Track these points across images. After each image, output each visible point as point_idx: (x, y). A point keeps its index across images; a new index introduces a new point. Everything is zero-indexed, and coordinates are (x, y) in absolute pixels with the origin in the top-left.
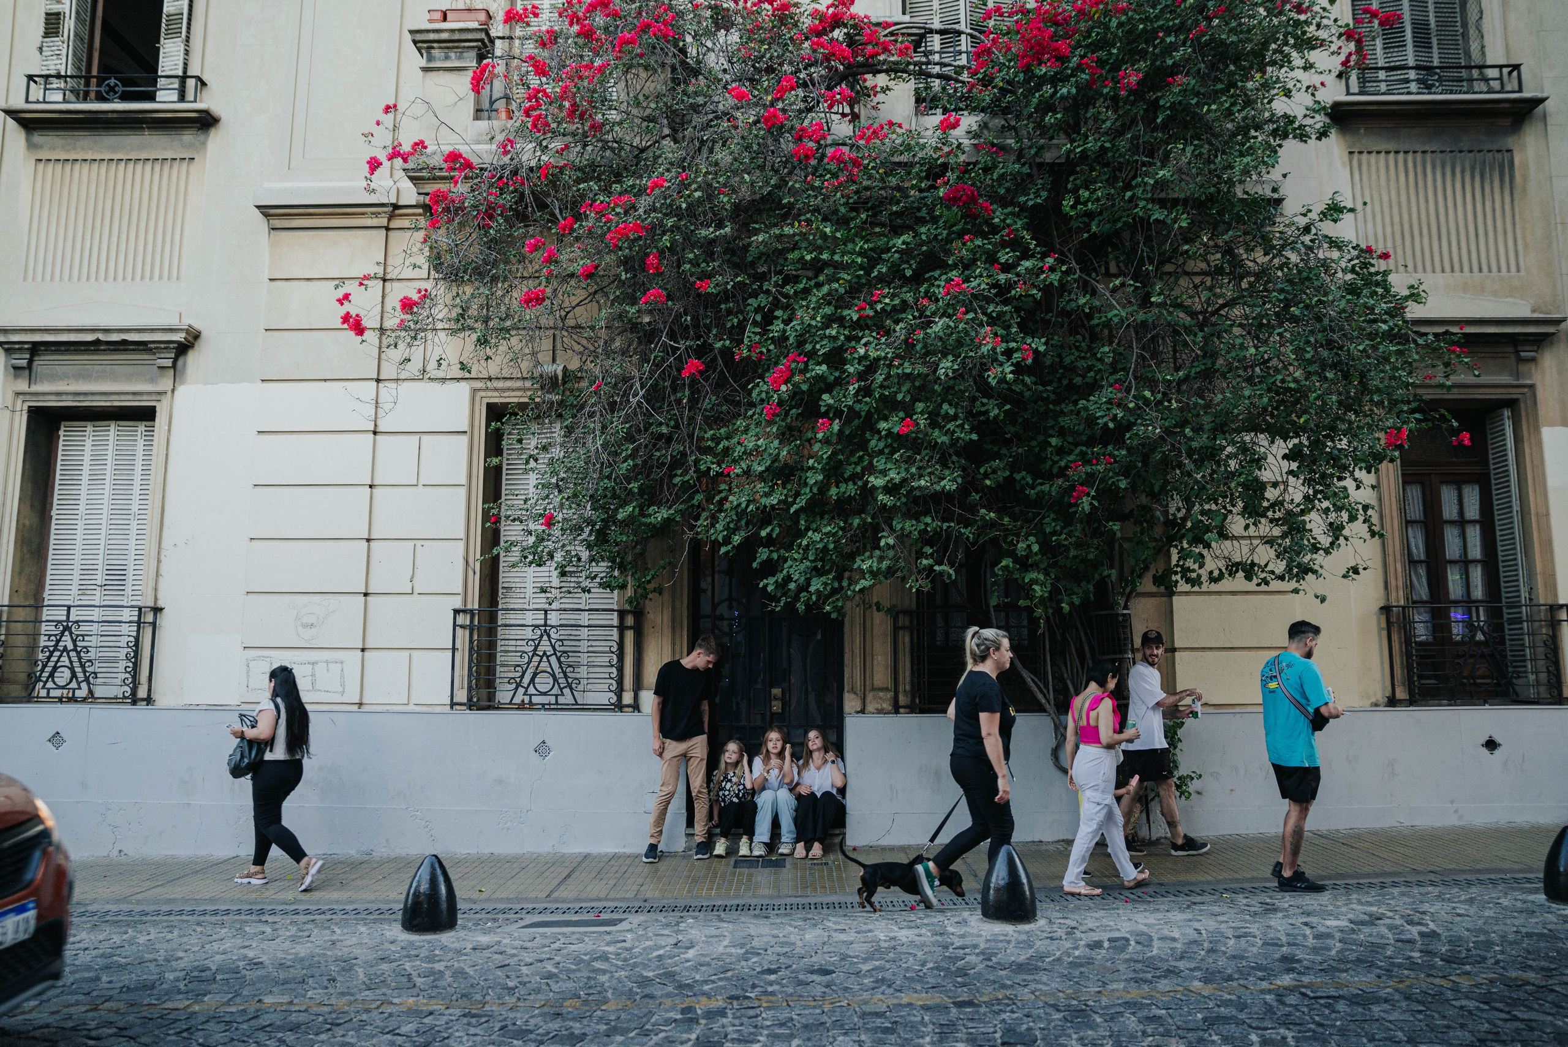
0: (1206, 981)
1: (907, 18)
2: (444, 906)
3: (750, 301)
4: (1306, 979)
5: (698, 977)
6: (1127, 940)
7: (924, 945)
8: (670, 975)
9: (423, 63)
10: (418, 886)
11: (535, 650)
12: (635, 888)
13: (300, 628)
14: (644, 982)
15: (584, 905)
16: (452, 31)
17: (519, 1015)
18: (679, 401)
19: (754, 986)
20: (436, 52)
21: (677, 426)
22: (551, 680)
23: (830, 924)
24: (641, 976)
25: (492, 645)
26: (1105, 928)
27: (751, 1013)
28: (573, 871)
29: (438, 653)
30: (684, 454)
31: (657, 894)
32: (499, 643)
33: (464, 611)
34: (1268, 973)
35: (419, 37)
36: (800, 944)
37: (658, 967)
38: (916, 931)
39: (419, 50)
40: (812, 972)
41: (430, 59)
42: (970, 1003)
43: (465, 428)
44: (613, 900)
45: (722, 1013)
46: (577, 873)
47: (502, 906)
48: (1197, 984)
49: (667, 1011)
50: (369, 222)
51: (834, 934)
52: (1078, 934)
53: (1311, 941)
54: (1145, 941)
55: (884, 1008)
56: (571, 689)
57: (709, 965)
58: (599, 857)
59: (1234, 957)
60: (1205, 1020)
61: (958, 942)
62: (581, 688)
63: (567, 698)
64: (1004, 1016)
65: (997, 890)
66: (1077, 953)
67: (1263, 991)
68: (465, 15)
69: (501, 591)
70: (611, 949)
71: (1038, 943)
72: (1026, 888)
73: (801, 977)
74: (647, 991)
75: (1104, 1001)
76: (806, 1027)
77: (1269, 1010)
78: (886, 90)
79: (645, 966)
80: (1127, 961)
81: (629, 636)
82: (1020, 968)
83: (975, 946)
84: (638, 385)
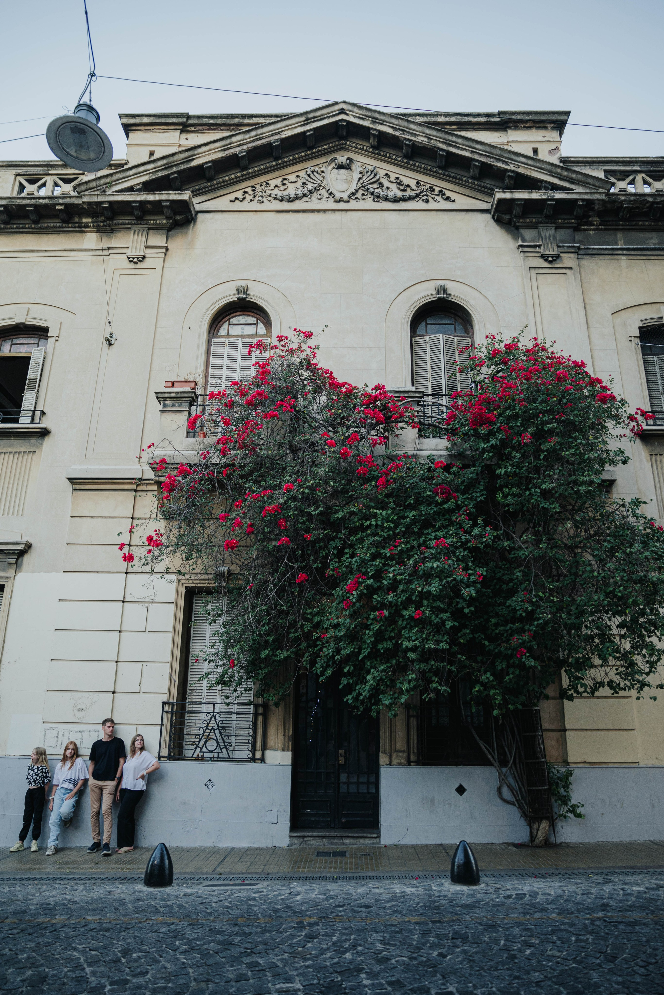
0: (559, 914)
1: (413, 389)
2: (167, 872)
3: (331, 543)
4: (609, 914)
5: (303, 908)
6: (525, 894)
7: (419, 895)
8: (289, 907)
9: (161, 408)
10: (154, 861)
11: (207, 726)
12: (262, 867)
13: (75, 711)
14: (276, 911)
15: (234, 876)
16: (177, 393)
17: (217, 924)
18: (293, 593)
19: (332, 912)
20: (168, 403)
21: (292, 606)
22: (215, 744)
23: (371, 885)
24: (274, 907)
25: (182, 723)
26: (515, 889)
27: (331, 924)
28: (225, 857)
29: (153, 727)
30: (295, 621)
31: (275, 871)
32: (186, 721)
33: (169, 703)
34: (590, 910)
35: (160, 395)
36: (354, 894)
37: (282, 904)
38: (416, 889)
39: (159, 401)
40: (361, 907)
41: (165, 406)
42: (439, 922)
43: (173, 600)
44: (250, 873)
45: (317, 924)
46: (228, 859)
47: (189, 876)
48: (554, 915)
49: (290, 923)
50: (126, 487)
51: (372, 890)
52: (501, 891)
53: (621, 897)
54: (534, 894)
55: (396, 923)
56: (227, 749)
57: (308, 903)
58: (240, 849)
59: (578, 903)
60: (552, 930)
61: (437, 894)
62: (231, 748)
63: (224, 755)
64: (455, 927)
65: (458, 866)
66: (497, 900)
67: (585, 919)
68: (184, 384)
69: (188, 691)
70: (256, 895)
71: (479, 895)
72: (474, 866)
73: (355, 909)
74: (278, 914)
75: (506, 921)
76: (358, 930)
77: (585, 926)
78: (402, 428)
79: (276, 903)
80: (521, 904)
81: (260, 719)
82: (466, 906)
83: (445, 896)
84: (272, 586)
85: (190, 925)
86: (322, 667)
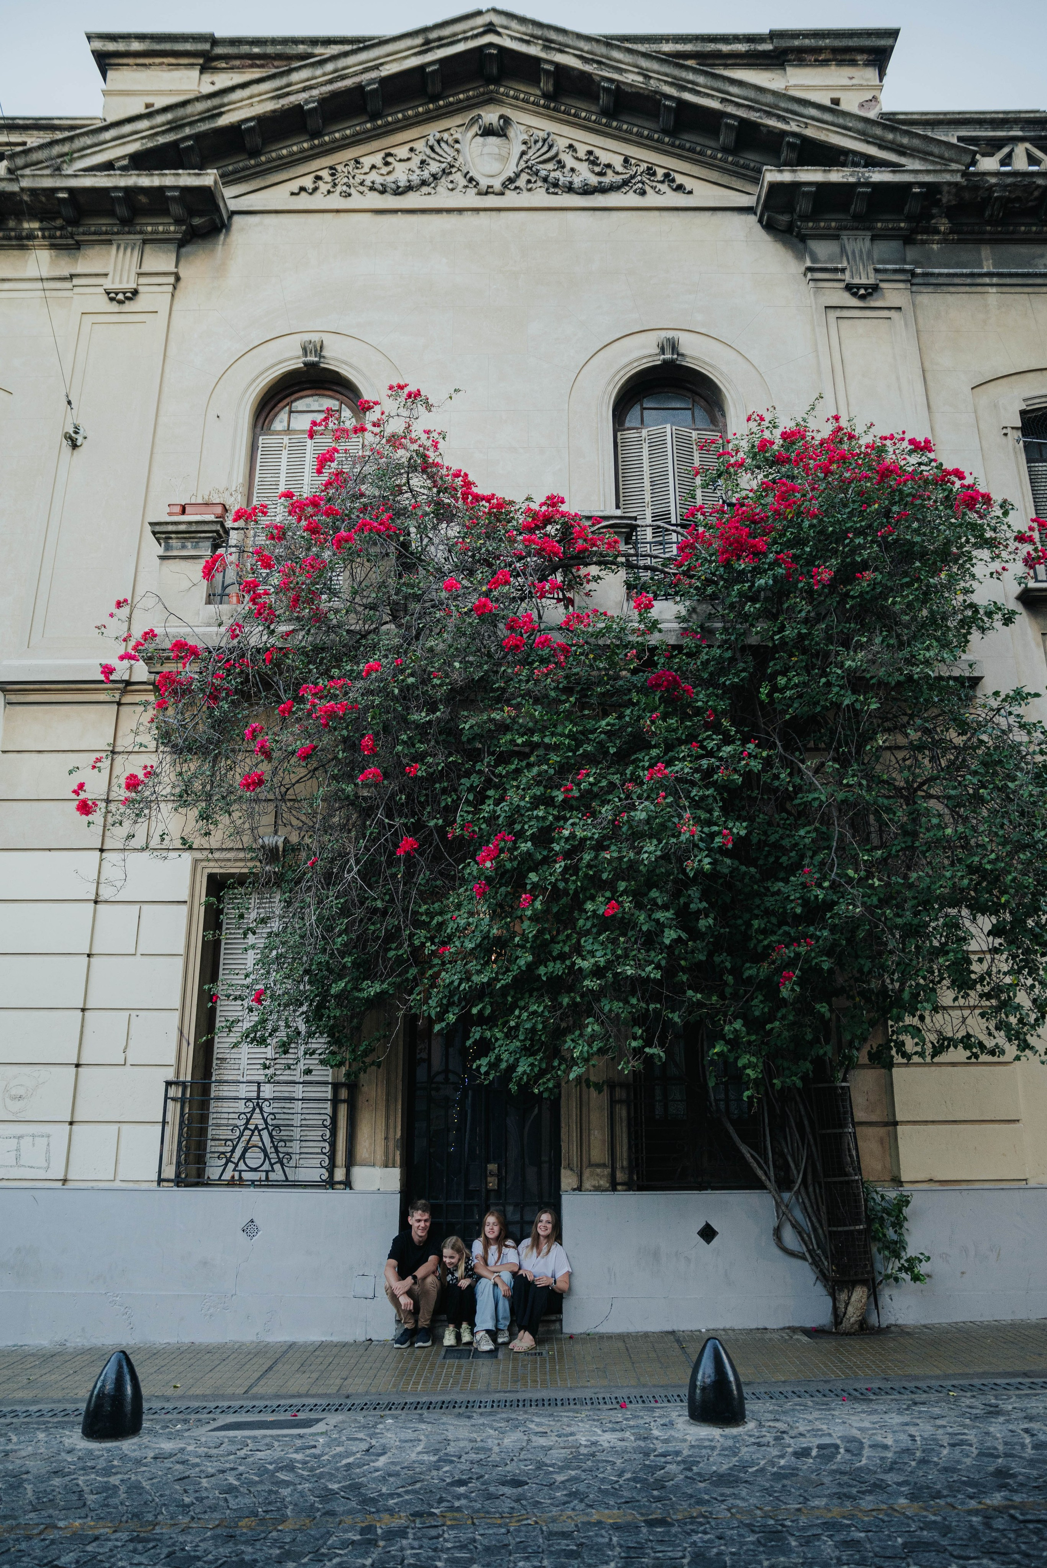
0: (913, 1497)
1: (619, 513)
2: (128, 1408)
3: (463, 781)
4: (1017, 1498)
5: (384, 1490)
6: (837, 1447)
7: (625, 1451)
8: (355, 1487)
9: (161, 551)
10: (103, 1386)
11: (247, 1123)
12: (338, 1382)
13: (8, 1100)
14: (328, 1496)
15: (282, 1402)
16: (190, 523)
17: (189, 1538)
18: (394, 876)
19: (441, 1500)
20: (173, 542)
21: (392, 900)
22: (262, 1155)
23: (532, 1426)
24: (326, 1489)
25: (204, 1119)
26: (816, 1432)
27: (433, 1532)
28: (275, 1363)
29: (148, 1126)
30: (398, 928)
31: (361, 1389)
32: (211, 1116)
33: (176, 1083)
34: (980, 1489)
35: (158, 529)
36: (496, 1449)
37: (345, 1478)
38: (619, 1435)
39: (158, 540)
40: (503, 1484)
41: (167, 549)
42: (662, 1522)
43: (185, 897)
44: (313, 1396)
45: (402, 1533)
46: (280, 1365)
47: (196, 1404)
48: (903, 1501)
49: (346, 1531)
50: (102, 697)
51: (534, 1438)
52: (787, 1440)
53: (1029, 1452)
54: (855, 1446)
55: (572, 1527)
56: (282, 1165)
57: (397, 1474)
58: (305, 1345)
59: (946, 1470)
60: (905, 1545)
61: (661, 1448)
62: (292, 1163)
63: (277, 1175)
64: (695, 1538)
65: (703, 1389)
66: (782, 1462)
67: (970, 1512)
68: (203, 509)
69: (215, 1062)
70: (299, 1456)
71: (744, 1450)
72: (734, 1387)
73: (492, 1489)
74: (328, 1507)
75: (803, 1520)
76: (488, 1549)
77: (974, 1534)
78: (597, 579)
79: (331, 1477)
80: (833, 1472)
81: (343, 1109)
82: (722, 1479)
83: (677, 1453)
84: (352, 861)
85: (131, 1540)
86: (440, 1005)
